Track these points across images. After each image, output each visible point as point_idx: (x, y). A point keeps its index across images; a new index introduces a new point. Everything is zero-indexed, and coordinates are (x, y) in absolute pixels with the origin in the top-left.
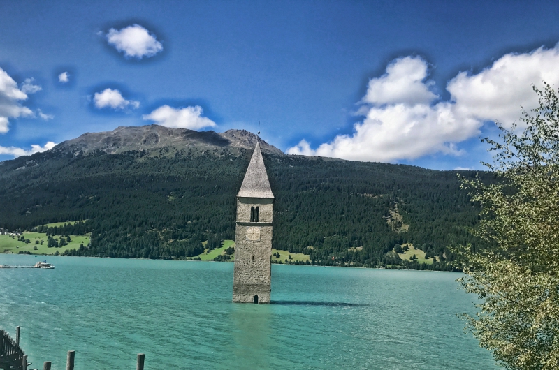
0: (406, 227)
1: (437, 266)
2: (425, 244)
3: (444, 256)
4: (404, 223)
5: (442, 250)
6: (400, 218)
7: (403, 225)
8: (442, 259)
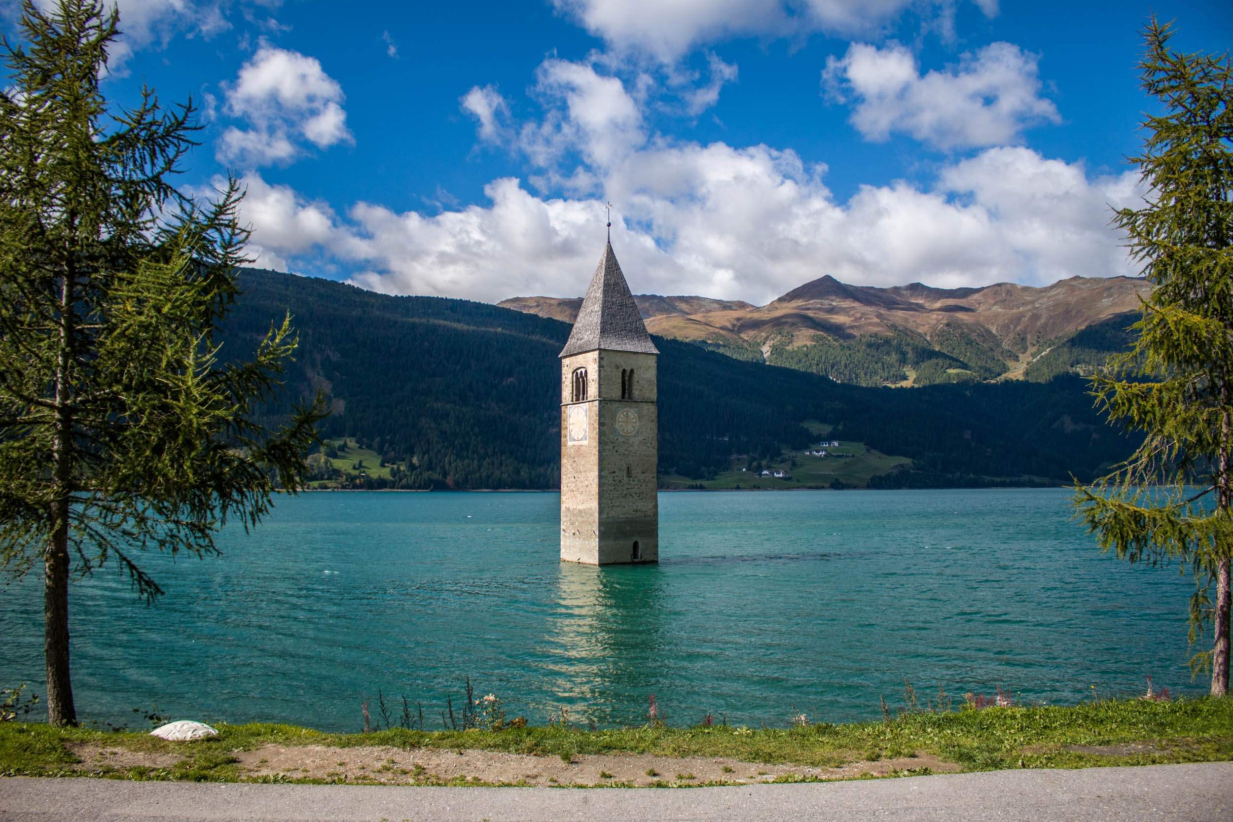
0: (339, 406)
1: (404, 481)
2: (378, 439)
3: (415, 460)
4: (335, 397)
5: (411, 451)
6: (326, 387)
7: (334, 400)
8: (412, 467)
